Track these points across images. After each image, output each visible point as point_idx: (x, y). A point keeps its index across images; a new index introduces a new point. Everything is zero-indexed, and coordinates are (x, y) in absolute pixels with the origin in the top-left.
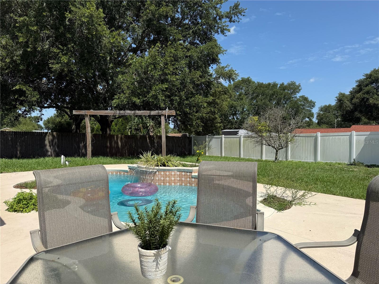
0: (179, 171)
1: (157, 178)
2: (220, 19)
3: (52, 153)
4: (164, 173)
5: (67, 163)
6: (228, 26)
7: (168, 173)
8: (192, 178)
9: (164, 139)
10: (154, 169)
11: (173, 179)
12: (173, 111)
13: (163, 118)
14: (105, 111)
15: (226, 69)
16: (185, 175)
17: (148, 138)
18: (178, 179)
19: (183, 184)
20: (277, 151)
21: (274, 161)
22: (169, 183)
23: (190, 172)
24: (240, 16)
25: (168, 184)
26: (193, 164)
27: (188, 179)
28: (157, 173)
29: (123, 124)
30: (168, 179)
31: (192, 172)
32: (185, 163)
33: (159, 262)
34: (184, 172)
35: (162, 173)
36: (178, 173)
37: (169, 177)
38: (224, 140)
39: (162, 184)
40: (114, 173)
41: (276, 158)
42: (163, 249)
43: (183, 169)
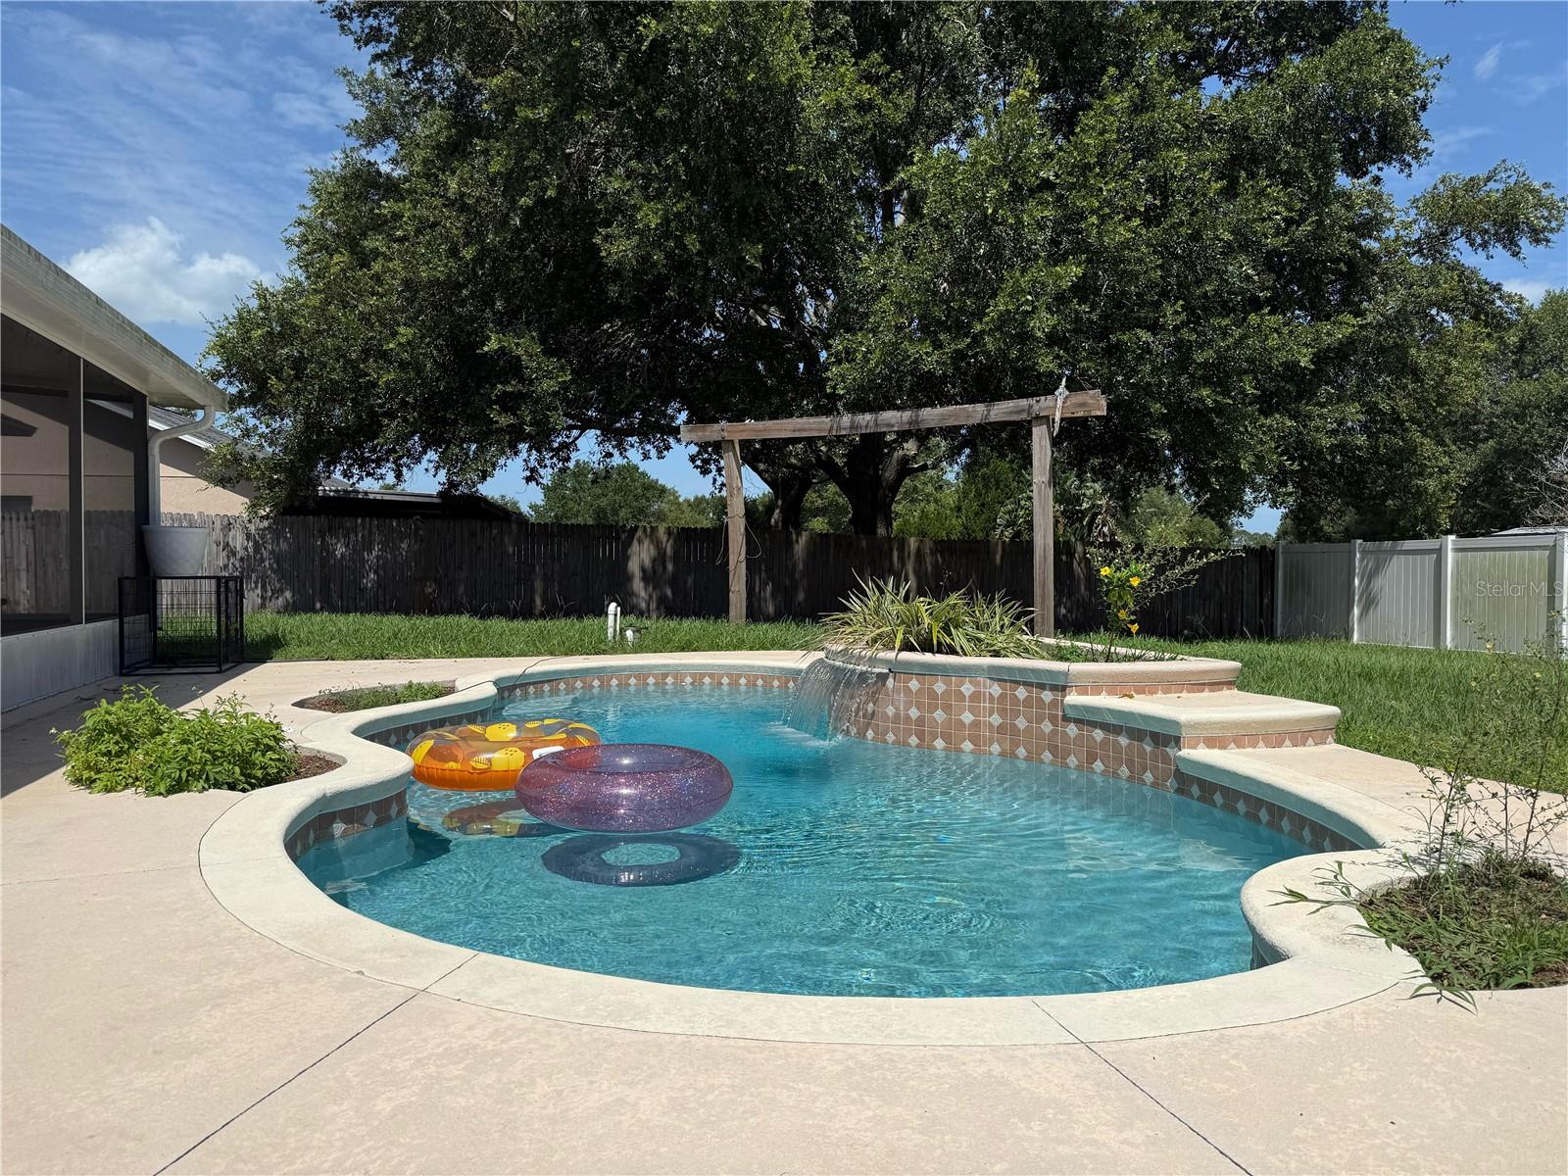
0: (998, 675)
1: (890, 711)
3: (653, 606)
4: (948, 684)
5: (629, 633)
7: (940, 687)
8: (1066, 719)
10: (873, 661)
11: (967, 718)
12: (1093, 397)
13: (1039, 434)
16: (1028, 702)
18: (996, 720)
19: (1022, 752)
22: (946, 737)
23: (1054, 688)
25: (939, 743)
27: (1047, 727)
28: (890, 682)
30: (939, 715)
31: (1063, 689)
34: (1025, 684)
35: (914, 684)
36: (996, 690)
37: (947, 708)
38: (1457, 563)
39: (914, 740)
43: (1022, 670)
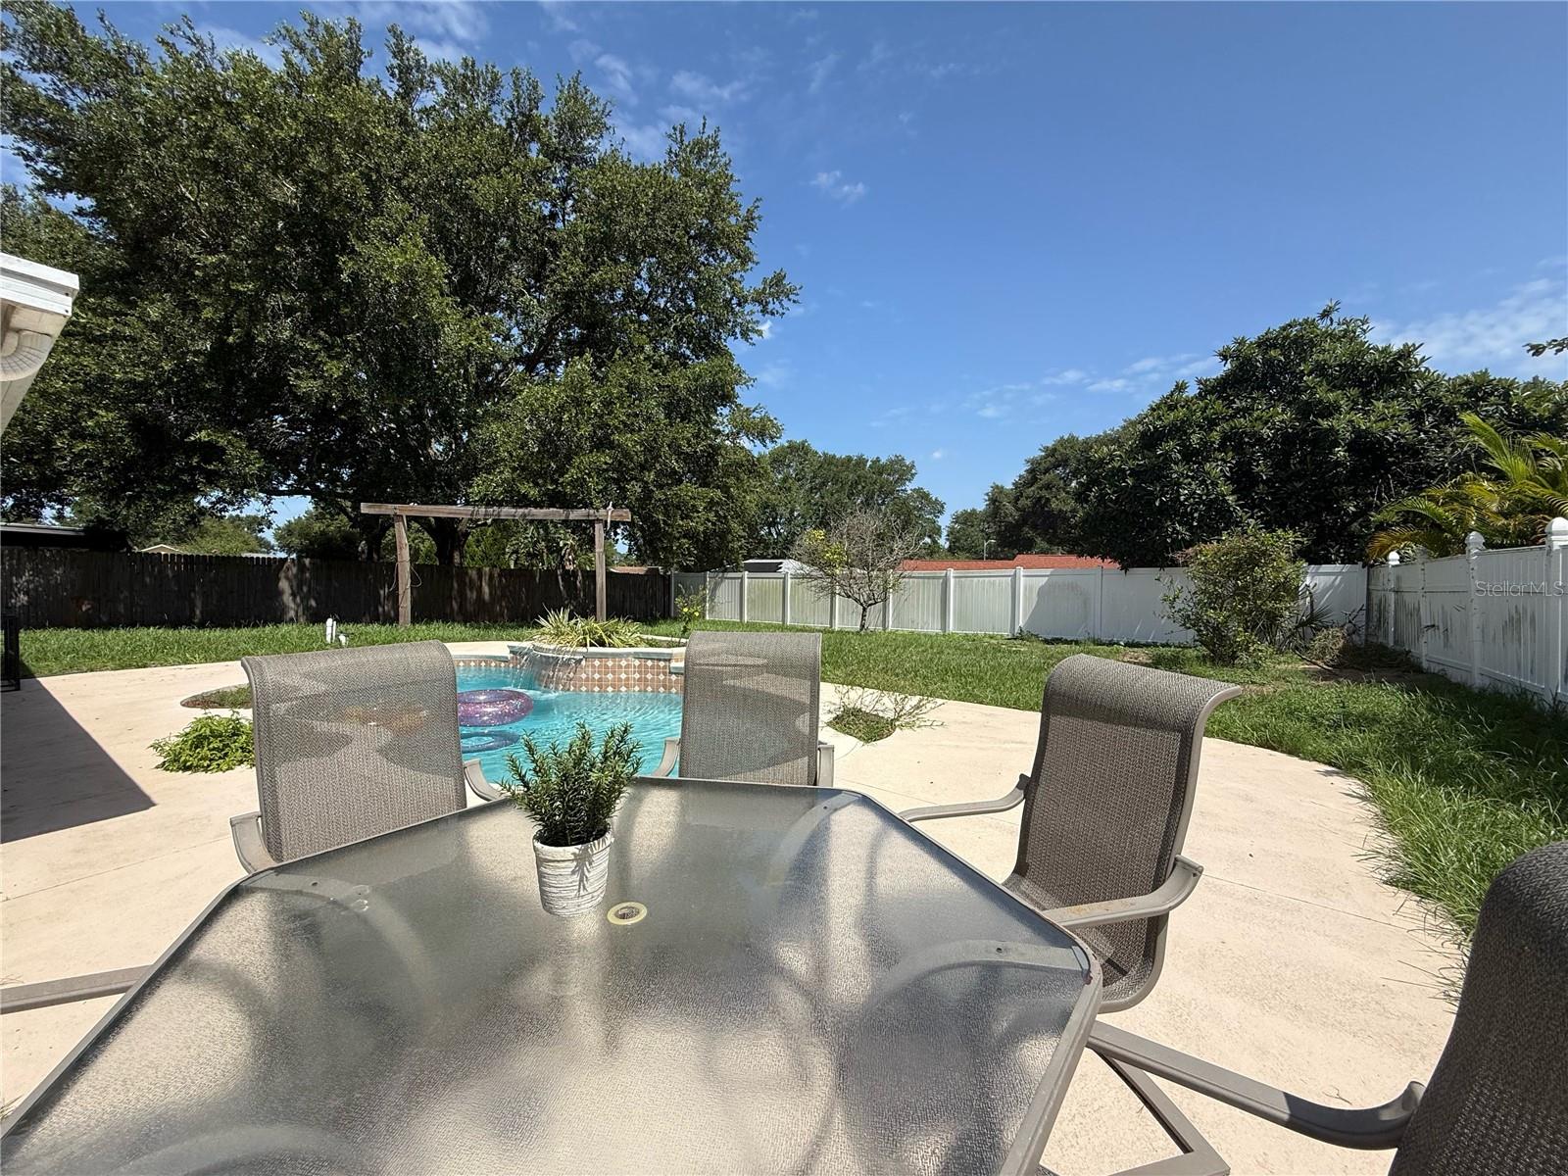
0: (637, 656)
1: (584, 676)
2: (739, 305)
3: (300, 613)
4: (601, 662)
5: (342, 638)
6: (758, 322)
7: (610, 663)
8: (671, 673)
9: (601, 580)
10: (574, 653)
12: (626, 513)
13: (598, 527)
14: (450, 507)
15: (755, 414)
16: (652, 667)
17: (560, 577)
18: (637, 676)
19: (649, 689)
20: (864, 609)
21: (858, 632)
22: (613, 686)
23: (665, 660)
24: (785, 302)
25: (610, 689)
26: (674, 639)
27: (662, 677)
28: (583, 663)
29: (495, 540)
30: (610, 676)
31: (670, 660)
32: (655, 637)
33: (586, 873)
34: (651, 659)
35: (597, 663)
36: (637, 663)
37: (614, 673)
38: (749, 584)
39: (597, 689)
40: (473, 664)
41: (863, 626)
42: (596, 842)
43: (648, 653)
